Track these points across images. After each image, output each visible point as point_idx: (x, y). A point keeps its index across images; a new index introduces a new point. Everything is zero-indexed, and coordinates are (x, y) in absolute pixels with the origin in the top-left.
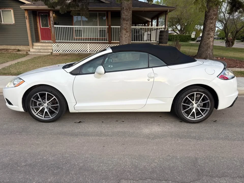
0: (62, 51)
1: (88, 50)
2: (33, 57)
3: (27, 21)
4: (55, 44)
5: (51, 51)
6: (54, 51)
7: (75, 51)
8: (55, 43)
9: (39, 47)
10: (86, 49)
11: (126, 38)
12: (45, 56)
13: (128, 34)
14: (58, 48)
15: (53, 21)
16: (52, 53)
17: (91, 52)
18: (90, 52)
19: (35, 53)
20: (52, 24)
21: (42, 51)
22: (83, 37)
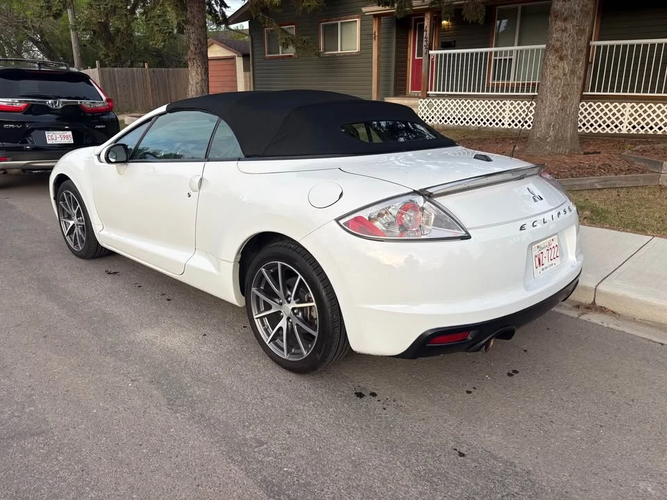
0: (438, 121)
1: (507, 118)
3: (375, 44)
4: (424, 102)
7: (470, 122)
8: (424, 99)
10: (500, 118)
14: (430, 111)
15: (428, 39)
17: (513, 125)
18: (510, 125)
20: (424, 48)
22: (514, 80)
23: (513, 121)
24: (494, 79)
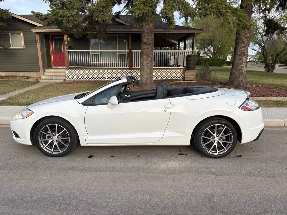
0: (76, 78)
1: (106, 76)
2: (43, 85)
3: (39, 46)
4: (68, 71)
5: (64, 78)
6: (68, 78)
7: (91, 78)
8: (68, 69)
9: (51, 74)
10: (104, 76)
11: (147, 64)
12: (57, 83)
13: (150, 60)
14: (72, 75)
15: (67, 45)
16: (65, 80)
17: (109, 79)
18: (108, 79)
19: (46, 80)
20: (65, 48)
21: (53, 77)
22: (101, 62)
23: (109, 77)
24: (93, 61)
